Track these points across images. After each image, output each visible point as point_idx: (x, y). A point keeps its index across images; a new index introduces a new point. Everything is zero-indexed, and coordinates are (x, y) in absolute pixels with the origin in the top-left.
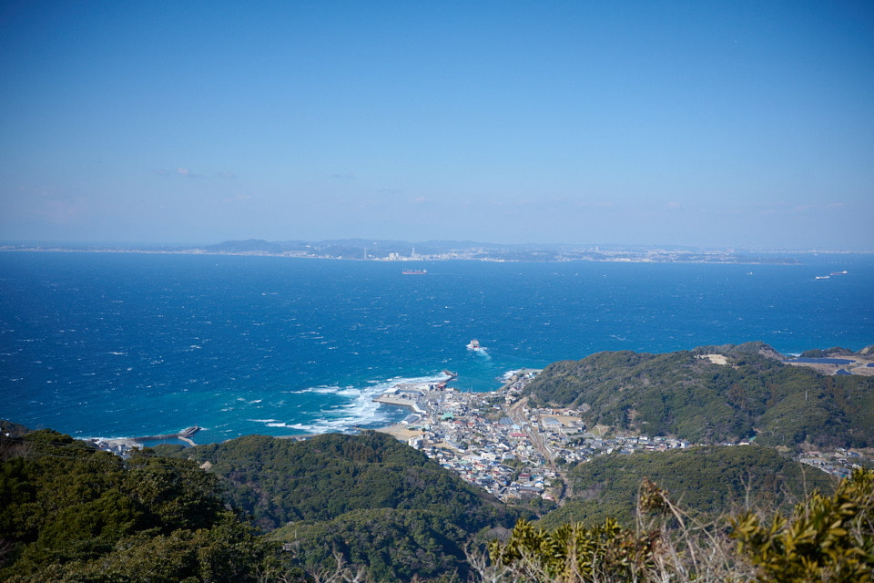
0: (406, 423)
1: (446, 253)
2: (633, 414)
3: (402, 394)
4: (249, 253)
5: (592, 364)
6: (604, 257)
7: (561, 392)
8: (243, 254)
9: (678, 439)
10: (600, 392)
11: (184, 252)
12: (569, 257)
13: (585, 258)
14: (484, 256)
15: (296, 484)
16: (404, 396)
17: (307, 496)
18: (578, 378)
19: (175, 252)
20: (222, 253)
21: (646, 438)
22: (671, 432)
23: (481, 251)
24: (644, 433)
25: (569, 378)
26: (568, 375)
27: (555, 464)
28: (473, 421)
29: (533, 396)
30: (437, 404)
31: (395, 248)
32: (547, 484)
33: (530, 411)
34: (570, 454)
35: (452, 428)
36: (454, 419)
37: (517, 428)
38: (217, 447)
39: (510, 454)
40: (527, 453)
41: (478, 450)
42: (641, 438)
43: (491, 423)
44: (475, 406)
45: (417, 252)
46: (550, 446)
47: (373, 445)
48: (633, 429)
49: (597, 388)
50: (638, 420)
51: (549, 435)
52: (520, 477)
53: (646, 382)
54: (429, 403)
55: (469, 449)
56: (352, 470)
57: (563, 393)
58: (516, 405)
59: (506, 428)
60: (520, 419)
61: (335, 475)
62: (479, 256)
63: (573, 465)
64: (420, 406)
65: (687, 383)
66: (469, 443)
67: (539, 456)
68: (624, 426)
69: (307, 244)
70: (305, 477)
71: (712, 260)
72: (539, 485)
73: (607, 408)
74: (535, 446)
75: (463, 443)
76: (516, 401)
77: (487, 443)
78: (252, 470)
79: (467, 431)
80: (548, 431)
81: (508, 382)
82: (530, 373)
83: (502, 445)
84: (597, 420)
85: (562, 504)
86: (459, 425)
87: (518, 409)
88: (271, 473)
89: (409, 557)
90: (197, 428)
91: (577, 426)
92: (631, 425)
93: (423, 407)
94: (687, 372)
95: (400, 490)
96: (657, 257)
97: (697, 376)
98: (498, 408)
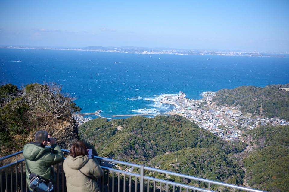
0: (175, 111)
1: (162, 51)
2: (261, 110)
3: (169, 100)
4: (97, 51)
5: (239, 90)
6: (216, 54)
7: (228, 101)
8: (94, 51)
9: (280, 119)
10: (245, 101)
11: (75, 50)
12: (204, 53)
13: (210, 54)
14: (175, 53)
15: (158, 136)
16: (170, 101)
17: (163, 141)
18: (234, 95)
19: (72, 50)
20: (87, 50)
21: (268, 119)
22: (277, 117)
23: (174, 51)
24: (267, 116)
25: (231, 95)
26: (230, 94)
27: (237, 128)
28: (199, 110)
29: (217, 101)
30: (183, 104)
31: (146, 49)
32: (239, 136)
33: (218, 107)
34: (242, 124)
35: (193, 113)
36: (192, 110)
37: (216, 113)
38: (124, 120)
39: (219, 123)
40: (225, 123)
41: (206, 121)
42: (266, 118)
43: (206, 111)
44: (197, 105)
45: (153, 51)
46: (233, 120)
47: (178, 120)
48: (262, 115)
49: (243, 99)
50: (264, 112)
51: (230, 116)
52: (227, 133)
53: (264, 98)
54: (180, 103)
55: (202, 121)
56: (178, 131)
57: (229, 101)
58: (212, 105)
59: (212, 113)
60: (216, 110)
61: (172, 133)
62: (174, 53)
63: (245, 128)
64: (177, 104)
65: (281, 98)
66: (202, 119)
67: (230, 124)
68: (258, 114)
69: (115, 48)
70: (160, 133)
71: (253, 55)
72: (236, 136)
73: (250, 107)
74: (226, 121)
75: (199, 119)
76: (211, 103)
77: (208, 119)
78: (140, 130)
79: (199, 114)
80: (229, 115)
81: (205, 96)
82: (211, 93)
83: (214, 120)
84: (247, 111)
85: (249, 144)
86: (195, 112)
87: (213, 106)
88: (147, 131)
89: (219, 169)
90: (100, 111)
91: (239, 113)
92: (261, 113)
93: (179, 105)
94: (279, 94)
95: (197, 139)
96: (235, 54)
97: (283, 96)
98: (206, 106)
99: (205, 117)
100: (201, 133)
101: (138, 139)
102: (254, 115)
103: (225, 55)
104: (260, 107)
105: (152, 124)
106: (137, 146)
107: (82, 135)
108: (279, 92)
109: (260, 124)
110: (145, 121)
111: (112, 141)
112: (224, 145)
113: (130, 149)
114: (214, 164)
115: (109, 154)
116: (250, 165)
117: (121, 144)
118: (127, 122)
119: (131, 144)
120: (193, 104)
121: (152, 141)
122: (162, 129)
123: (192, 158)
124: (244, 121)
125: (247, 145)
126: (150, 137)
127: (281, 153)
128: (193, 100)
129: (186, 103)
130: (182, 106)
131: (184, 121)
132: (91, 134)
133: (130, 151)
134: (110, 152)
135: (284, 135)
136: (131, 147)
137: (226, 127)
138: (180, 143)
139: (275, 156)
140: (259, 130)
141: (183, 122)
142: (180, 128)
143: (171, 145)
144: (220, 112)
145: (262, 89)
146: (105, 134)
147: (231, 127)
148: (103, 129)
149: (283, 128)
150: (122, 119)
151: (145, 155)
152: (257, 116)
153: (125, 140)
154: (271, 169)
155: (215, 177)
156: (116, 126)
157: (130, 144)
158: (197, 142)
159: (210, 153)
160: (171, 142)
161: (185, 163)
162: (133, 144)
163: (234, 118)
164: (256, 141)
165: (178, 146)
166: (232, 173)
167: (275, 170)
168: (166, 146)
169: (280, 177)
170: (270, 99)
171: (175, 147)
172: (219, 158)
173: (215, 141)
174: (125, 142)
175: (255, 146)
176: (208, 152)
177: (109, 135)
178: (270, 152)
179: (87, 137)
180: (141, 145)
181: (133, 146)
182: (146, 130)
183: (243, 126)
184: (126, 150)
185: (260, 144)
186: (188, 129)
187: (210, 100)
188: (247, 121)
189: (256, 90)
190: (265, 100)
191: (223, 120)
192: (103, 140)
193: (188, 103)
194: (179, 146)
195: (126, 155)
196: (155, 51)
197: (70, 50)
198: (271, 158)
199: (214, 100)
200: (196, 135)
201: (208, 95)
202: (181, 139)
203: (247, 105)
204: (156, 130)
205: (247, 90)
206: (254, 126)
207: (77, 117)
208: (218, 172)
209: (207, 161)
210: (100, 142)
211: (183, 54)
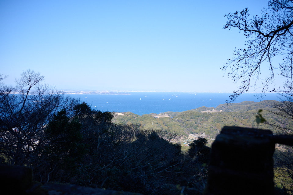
96: (84, 92)
103: (74, 94)
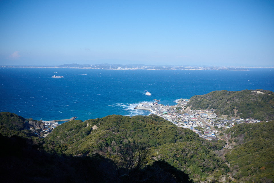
1: (136, 67)
2: (236, 111)
3: (144, 106)
4: (73, 68)
5: (212, 95)
6: (186, 69)
8: (71, 68)
9: (255, 119)
11: (52, 67)
12: (175, 68)
13: (180, 69)
15: (135, 133)
17: (141, 138)
18: (208, 100)
19: (49, 67)
21: (243, 119)
22: (252, 117)
23: (146, 67)
24: (242, 117)
25: (204, 100)
26: (204, 99)
27: (214, 128)
28: (175, 114)
29: (192, 106)
30: (158, 109)
31: (120, 66)
32: (217, 135)
33: (193, 111)
34: (218, 125)
35: (169, 117)
36: (168, 114)
37: (192, 116)
38: (99, 120)
39: (196, 125)
40: (201, 125)
41: (183, 124)
42: (241, 119)
43: (182, 114)
44: (172, 110)
45: (127, 67)
46: (208, 122)
47: (155, 120)
48: (237, 116)
49: (217, 103)
50: (238, 113)
51: (206, 119)
52: (205, 134)
53: (237, 100)
54: (155, 109)
55: (179, 124)
56: (156, 128)
57: (203, 105)
58: (187, 109)
59: (188, 117)
60: (192, 114)
61: (150, 130)
62: (146, 68)
63: (221, 128)
64: (153, 110)
65: (254, 100)
66: (178, 121)
67: (206, 125)
68: (233, 115)
69: (91, 65)
70: (138, 131)
71: (221, 69)
72: (214, 135)
73: (225, 109)
74: (203, 123)
75: (175, 121)
76: (186, 108)
77: (185, 122)
78: (116, 128)
79: (175, 118)
80: (204, 118)
81: (179, 102)
82: (185, 100)
83: (191, 122)
84: (222, 113)
85: (228, 142)
86: (171, 115)
87: (188, 111)
88: (124, 130)
89: (203, 163)
90: (75, 117)
91: (214, 116)
92: (236, 115)
93: (154, 110)
94: (252, 96)
95: (176, 136)
96: (203, 68)
97: (256, 98)
98: (181, 110)
99: (181, 120)
100: (180, 130)
101: (114, 135)
102: (229, 116)
103: (194, 69)
104: (234, 108)
105: (129, 122)
106: (113, 142)
107: (55, 137)
108: (252, 94)
109: (235, 124)
110: (122, 119)
111: (86, 139)
112: (204, 142)
113: (106, 146)
114: (197, 158)
115: (83, 151)
116: (233, 159)
117: (96, 141)
118: (102, 122)
119: (108, 141)
120: (168, 109)
121: (129, 139)
122: (139, 127)
123: (174, 151)
124: (220, 123)
125: (226, 144)
126: (127, 135)
127: (265, 145)
128: (168, 105)
129: (161, 108)
130: (157, 112)
131: (161, 120)
132: (65, 135)
133: (106, 148)
134: (85, 149)
135: (262, 131)
136: (107, 144)
137: (203, 128)
138: (159, 140)
139: (259, 148)
140: (237, 128)
141: (161, 122)
142: (159, 126)
143: (150, 142)
144: (195, 115)
145: (234, 92)
146: (79, 134)
147: (208, 128)
148: (77, 130)
149: (261, 125)
150: (97, 118)
151: (122, 153)
152: (232, 117)
153: (100, 137)
154: (259, 161)
155: (200, 171)
156: (91, 126)
157: (106, 141)
158: (176, 139)
159: (192, 146)
160: (150, 140)
161: (167, 155)
162: (109, 141)
163: (209, 120)
164: (235, 139)
165: (156, 144)
166: (217, 166)
167: (262, 161)
168: (144, 144)
169: (269, 168)
170: (243, 100)
171: (154, 144)
172: (202, 151)
173: (195, 138)
174: (100, 139)
175: (234, 144)
176: (190, 146)
177: (84, 135)
178: (253, 146)
179: (60, 139)
180: (118, 143)
181: (109, 143)
182: (123, 128)
183: (219, 126)
184: (102, 147)
185: (239, 141)
186: (167, 126)
187: (184, 105)
188: (223, 123)
189: (229, 94)
190: (239, 102)
191: (199, 123)
192: (77, 140)
193: (163, 108)
194: (158, 143)
195: (101, 151)
196: (128, 67)
197: (47, 68)
198: (256, 150)
199: (188, 105)
200: (175, 132)
201: (182, 102)
202: (159, 137)
203: (221, 108)
204: (133, 128)
205: (220, 94)
206: (230, 126)
207: (51, 123)
208: (203, 165)
209: (189, 154)
210: (74, 142)
211: (155, 70)
